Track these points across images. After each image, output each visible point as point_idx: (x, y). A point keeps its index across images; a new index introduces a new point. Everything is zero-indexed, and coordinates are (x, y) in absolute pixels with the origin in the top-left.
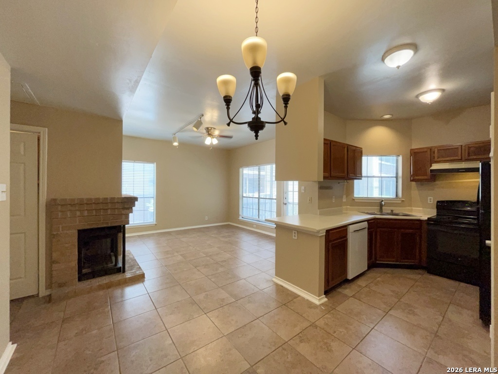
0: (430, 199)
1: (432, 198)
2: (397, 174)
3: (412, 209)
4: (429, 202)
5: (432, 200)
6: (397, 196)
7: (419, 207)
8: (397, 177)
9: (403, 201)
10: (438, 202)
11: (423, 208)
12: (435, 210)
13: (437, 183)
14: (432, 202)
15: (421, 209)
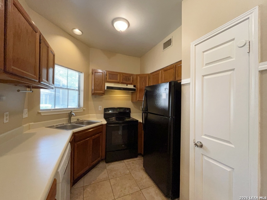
0: (100, 107)
1: (101, 106)
2: (79, 87)
3: (89, 116)
4: (99, 110)
5: (101, 108)
6: (79, 105)
7: (94, 114)
8: (79, 90)
9: (84, 110)
10: (104, 109)
11: (96, 114)
12: (103, 115)
13: (104, 96)
14: (101, 110)
15: (95, 115)
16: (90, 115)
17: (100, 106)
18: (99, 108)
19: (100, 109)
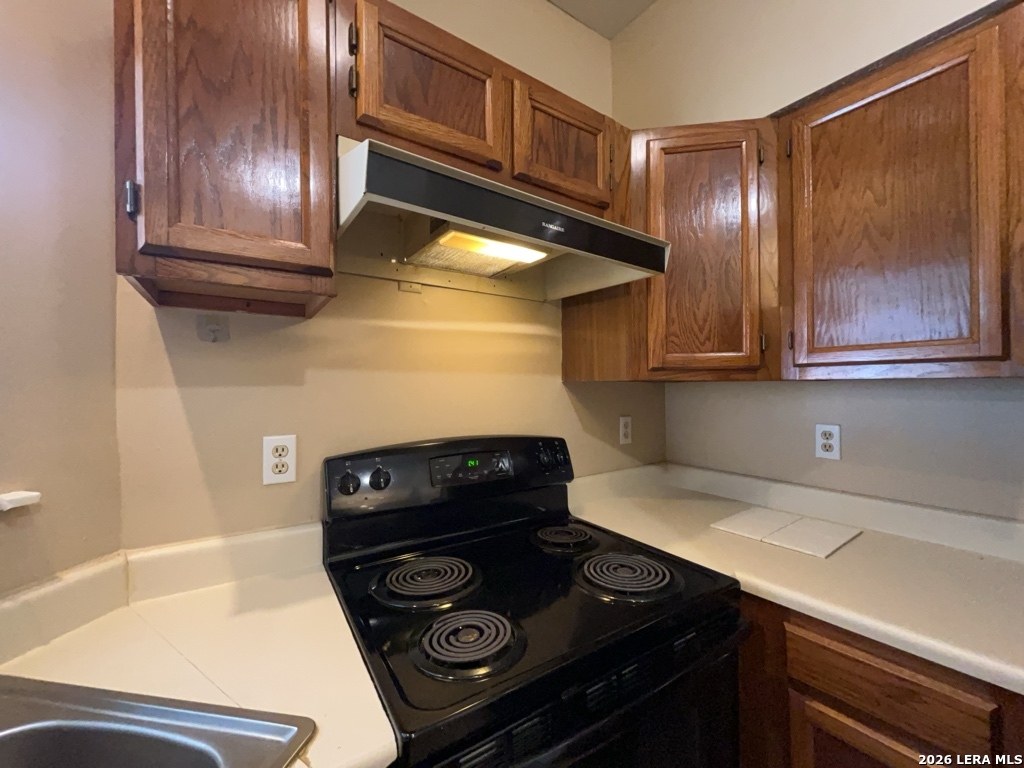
0: (280, 451)
1: (289, 440)
4: (269, 477)
5: (290, 459)
11: (226, 530)
12: (316, 531)
13: (319, 326)
14: (290, 476)
15: (214, 543)
16: (136, 556)
17: (270, 442)
18: (269, 460)
19: (280, 469)
